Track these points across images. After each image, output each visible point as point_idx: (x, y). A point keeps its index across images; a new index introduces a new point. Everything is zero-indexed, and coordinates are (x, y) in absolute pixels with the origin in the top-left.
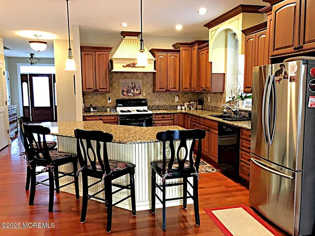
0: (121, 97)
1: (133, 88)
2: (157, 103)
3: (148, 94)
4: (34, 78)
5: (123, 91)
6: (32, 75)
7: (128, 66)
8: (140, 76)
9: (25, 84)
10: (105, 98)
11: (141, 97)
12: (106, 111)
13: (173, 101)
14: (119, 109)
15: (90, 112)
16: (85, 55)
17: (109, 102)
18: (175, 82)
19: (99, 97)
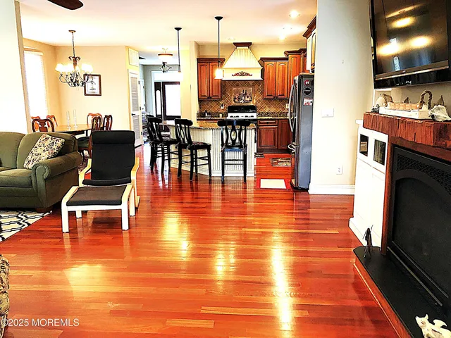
0: (233, 103)
1: (244, 95)
2: (267, 110)
3: (259, 101)
4: (166, 86)
5: (235, 98)
6: (165, 83)
7: (236, 75)
8: (251, 83)
9: (158, 92)
10: (218, 104)
11: (251, 104)
12: (219, 117)
13: (284, 108)
14: (230, 115)
15: (204, 117)
16: (201, 66)
17: (222, 108)
18: (283, 90)
19: (214, 104)
